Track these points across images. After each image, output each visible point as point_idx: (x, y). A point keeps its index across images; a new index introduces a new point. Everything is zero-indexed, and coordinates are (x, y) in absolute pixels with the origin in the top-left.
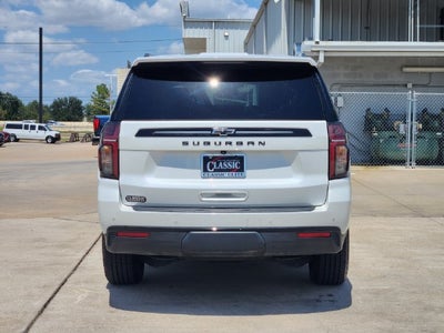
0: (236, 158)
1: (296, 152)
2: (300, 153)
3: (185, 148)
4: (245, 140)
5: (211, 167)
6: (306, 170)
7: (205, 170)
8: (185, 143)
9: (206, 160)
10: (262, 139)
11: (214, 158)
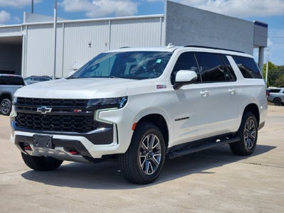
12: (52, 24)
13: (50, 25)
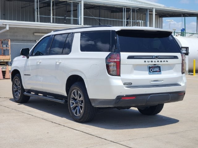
0: (158, 67)
3: (145, 63)
5: (151, 71)
8: (145, 61)
9: (150, 68)
10: (167, 60)
11: (152, 67)
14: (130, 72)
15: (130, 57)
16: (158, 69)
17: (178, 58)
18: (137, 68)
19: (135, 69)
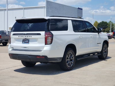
1: (38, 38)
2: (39, 39)
3: (19, 38)
4: (28, 36)
6: (40, 43)
7: (23, 42)
8: (19, 37)
9: (23, 40)
10: (31, 36)
12: (6, 9)
13: (5, 10)
14: (14, 42)
15: (14, 34)
16: (27, 41)
17: (41, 35)
18: (17, 40)
19: (16, 41)
